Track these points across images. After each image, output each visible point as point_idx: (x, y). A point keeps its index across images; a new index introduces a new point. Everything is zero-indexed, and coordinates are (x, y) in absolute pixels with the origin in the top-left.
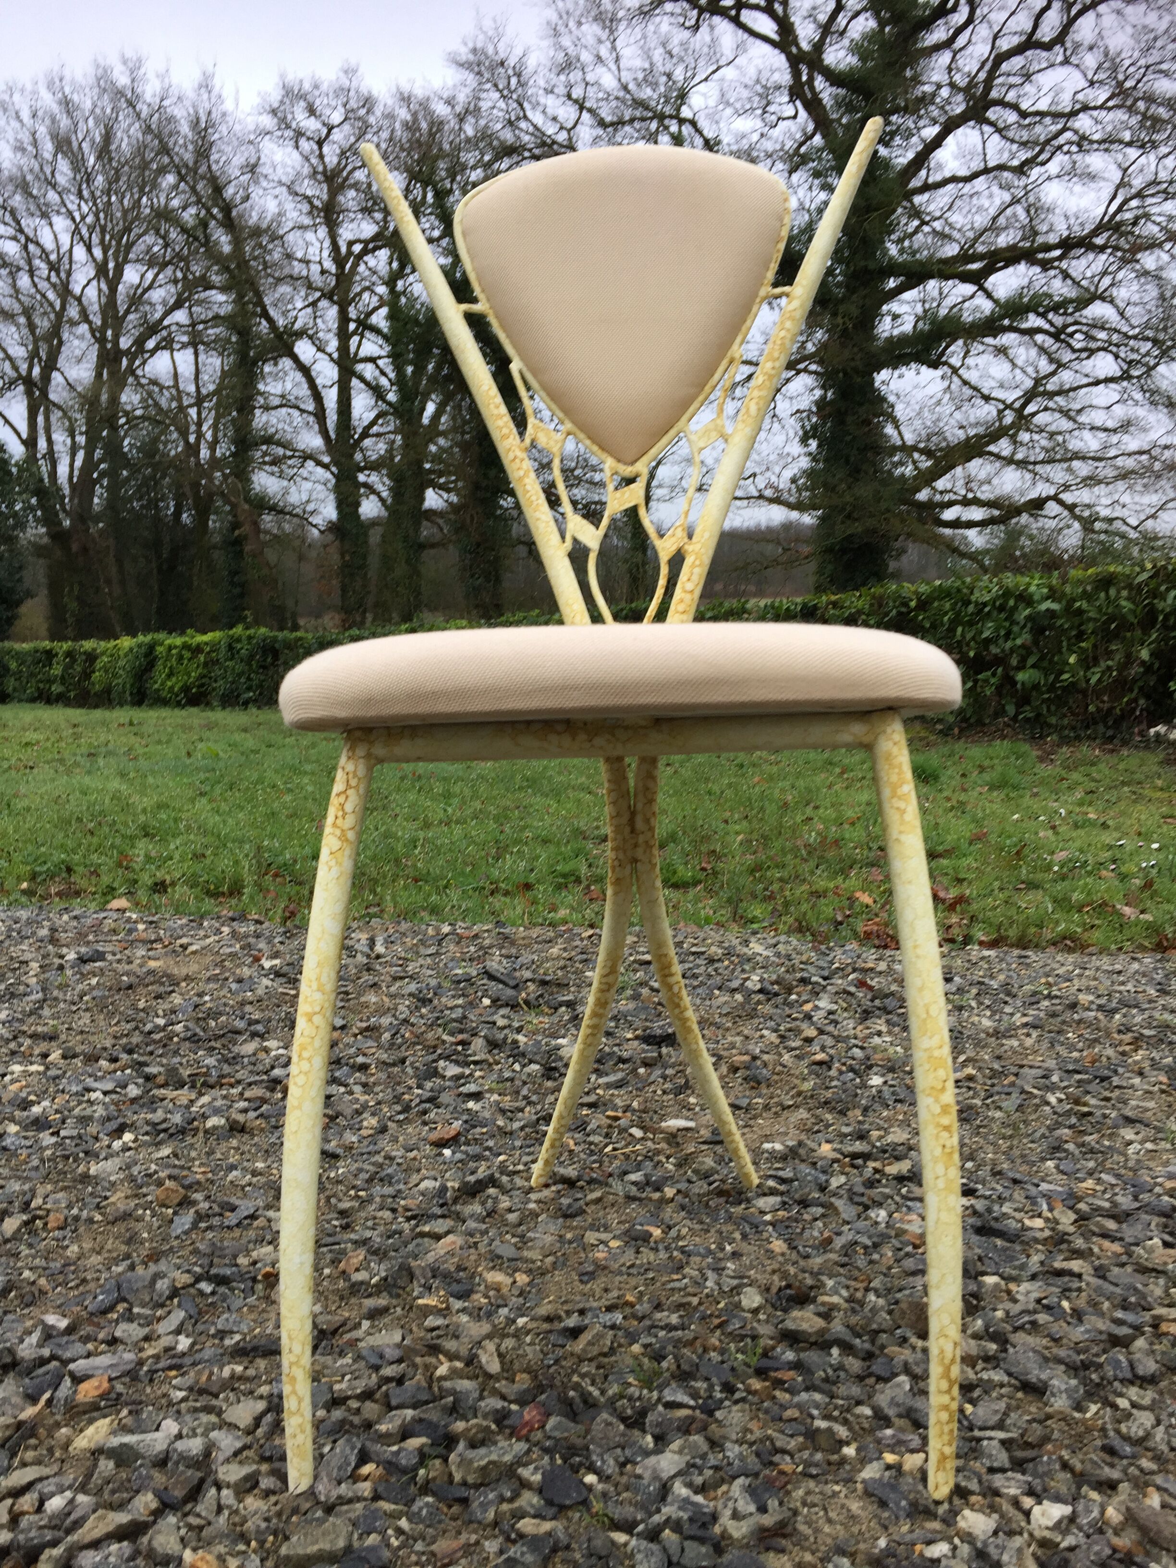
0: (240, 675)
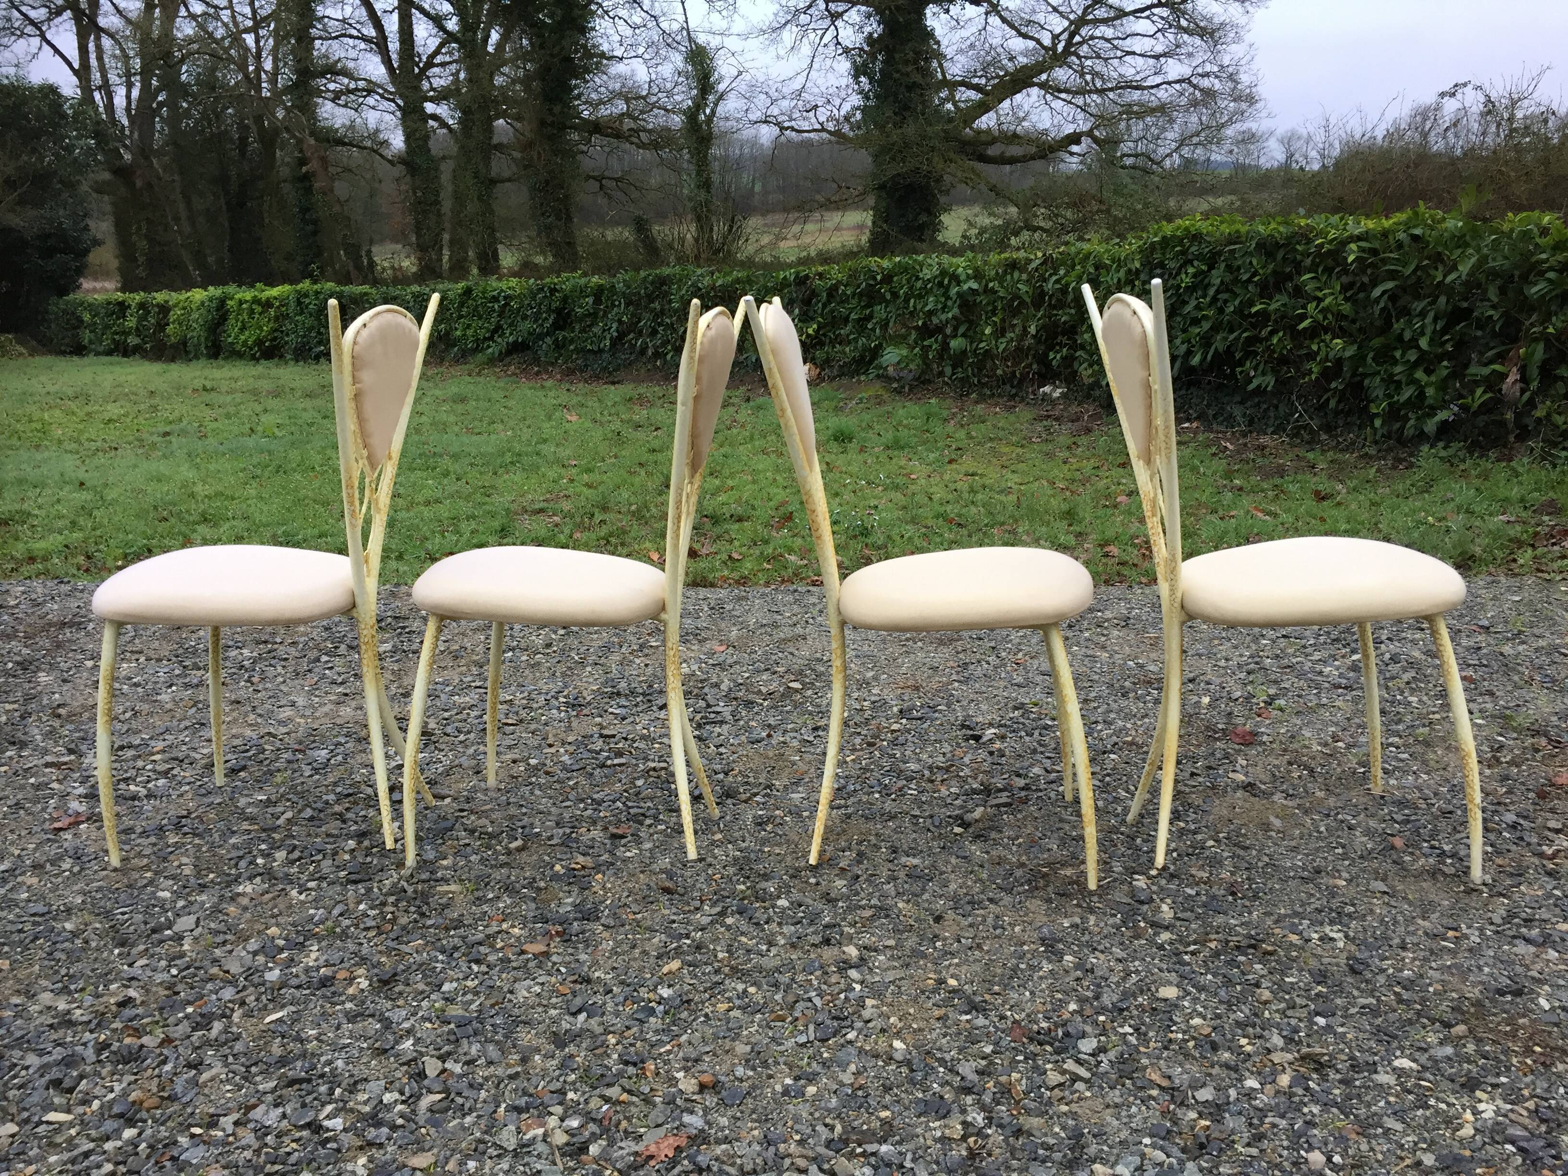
0: (310, 329)
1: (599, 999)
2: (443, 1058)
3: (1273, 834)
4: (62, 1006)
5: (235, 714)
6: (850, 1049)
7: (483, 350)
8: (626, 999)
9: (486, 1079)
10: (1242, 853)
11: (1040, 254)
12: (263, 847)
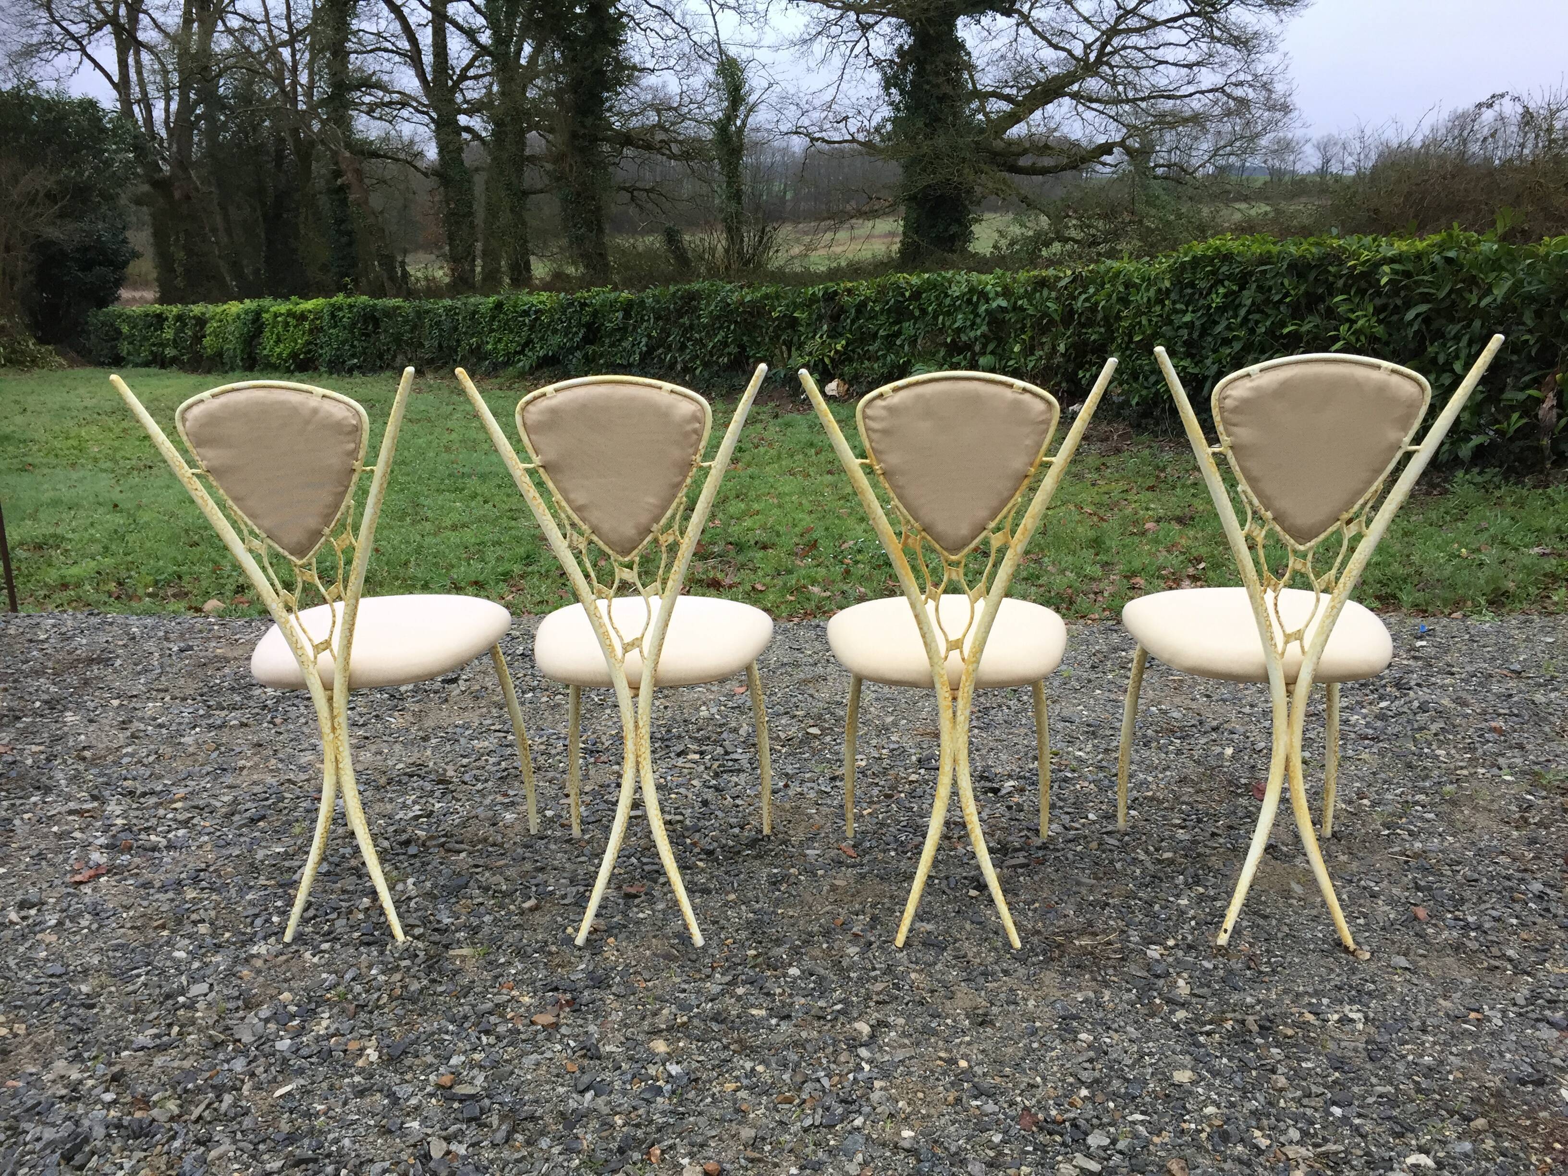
0: (343, 343)
1: (607, 1076)
2: (448, 1140)
3: (1294, 902)
4: (75, 1075)
5: (256, 759)
6: (857, 1136)
7: (514, 363)
8: (634, 1076)
9: (492, 1162)
10: (1261, 922)
11: (1069, 272)
12: (279, 903)
